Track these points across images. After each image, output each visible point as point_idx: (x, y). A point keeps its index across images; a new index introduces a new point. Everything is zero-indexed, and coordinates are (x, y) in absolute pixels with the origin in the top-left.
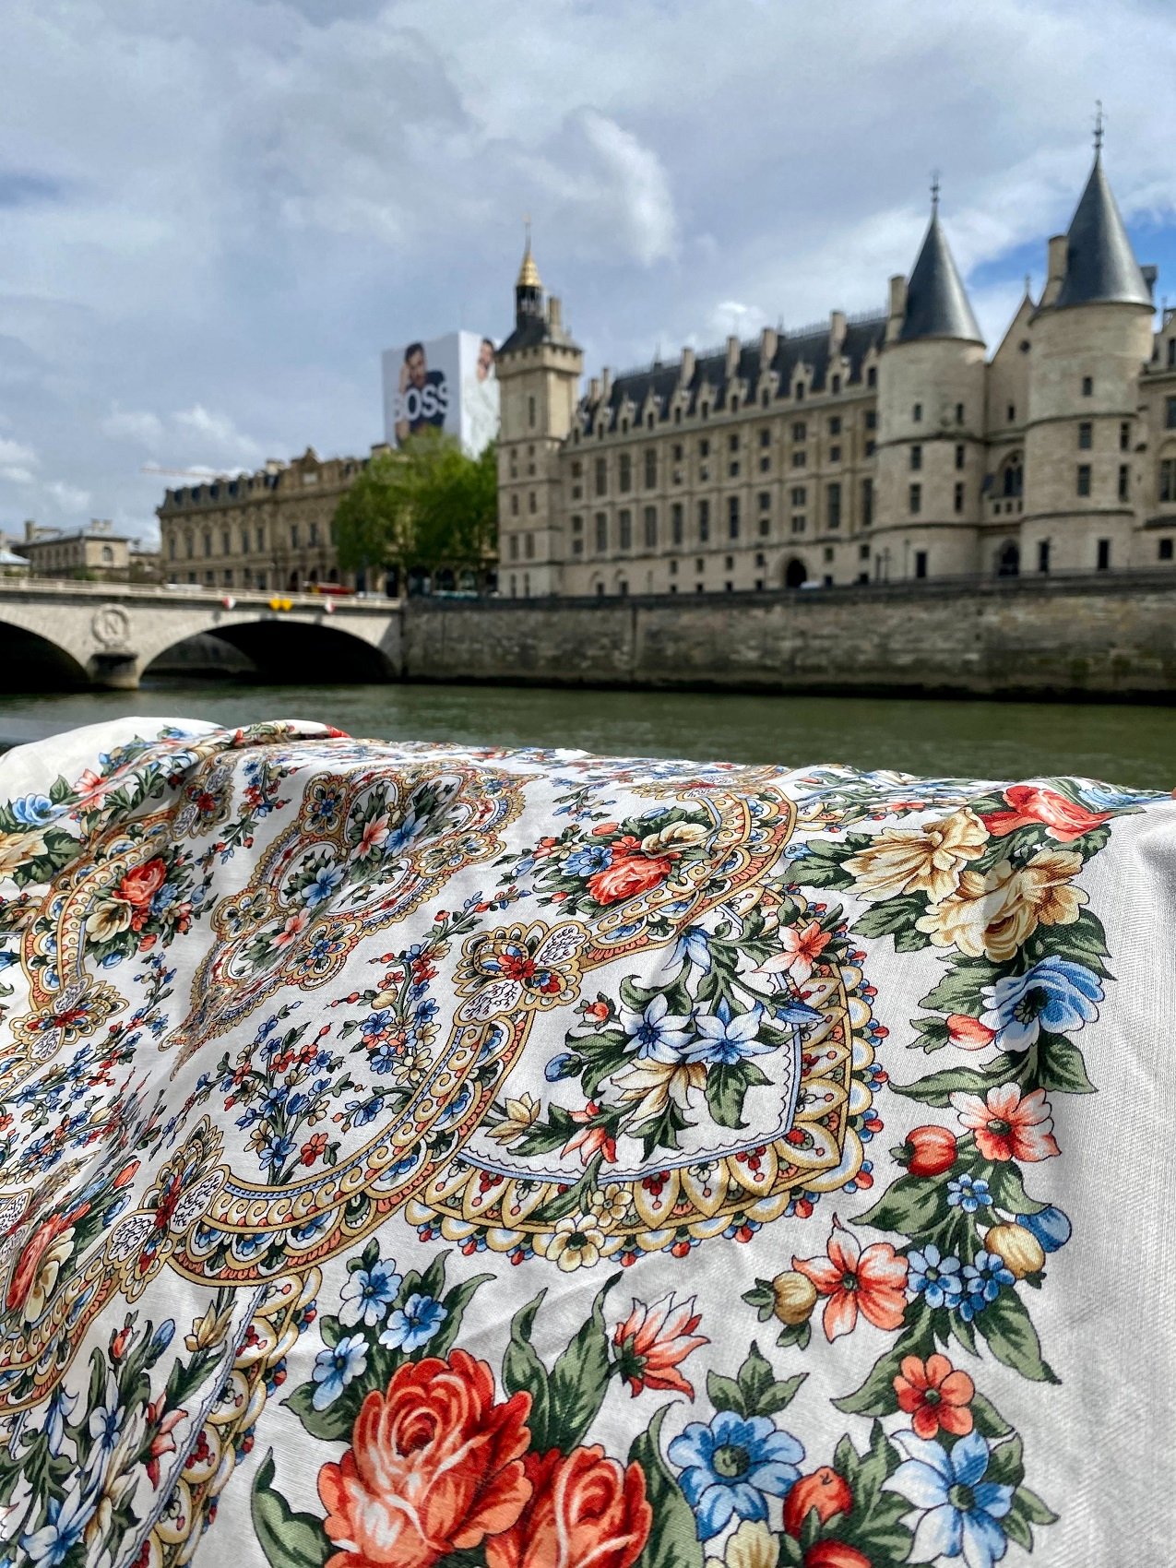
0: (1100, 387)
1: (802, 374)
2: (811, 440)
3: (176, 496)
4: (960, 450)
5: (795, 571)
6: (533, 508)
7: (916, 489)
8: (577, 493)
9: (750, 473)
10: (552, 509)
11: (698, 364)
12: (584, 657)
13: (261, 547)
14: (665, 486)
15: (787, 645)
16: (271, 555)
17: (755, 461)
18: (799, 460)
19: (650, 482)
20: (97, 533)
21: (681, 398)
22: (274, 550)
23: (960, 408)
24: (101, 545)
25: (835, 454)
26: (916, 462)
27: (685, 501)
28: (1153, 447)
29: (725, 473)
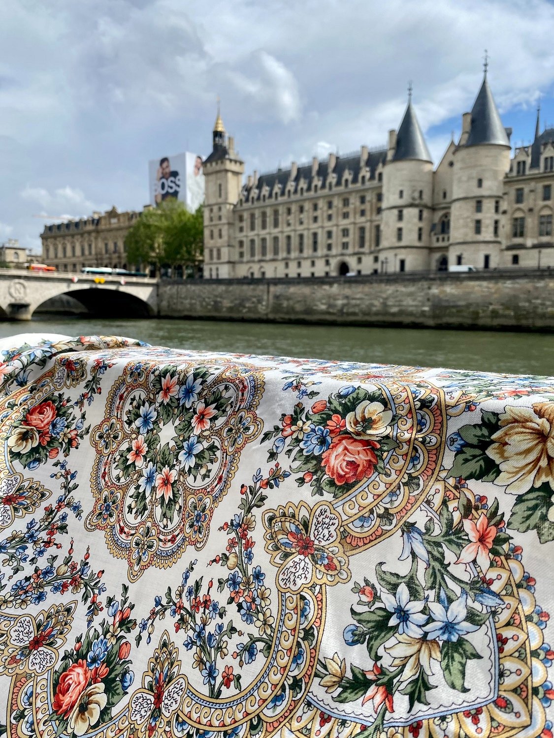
0: (486, 184)
1: (347, 175)
2: (351, 206)
3: (49, 229)
4: (421, 212)
5: (344, 268)
6: (220, 236)
7: (400, 230)
8: (241, 229)
9: (323, 222)
10: (229, 237)
11: (299, 170)
12: (245, 307)
13: (90, 253)
14: (283, 226)
15: (340, 302)
16: (95, 257)
17: (325, 215)
18: (346, 215)
19: (276, 225)
20: (11, 246)
21: (291, 186)
22: (96, 254)
23: (421, 192)
24: (13, 251)
25: (363, 213)
26: (400, 217)
27: (292, 234)
28: (510, 212)
29: (311, 221)
